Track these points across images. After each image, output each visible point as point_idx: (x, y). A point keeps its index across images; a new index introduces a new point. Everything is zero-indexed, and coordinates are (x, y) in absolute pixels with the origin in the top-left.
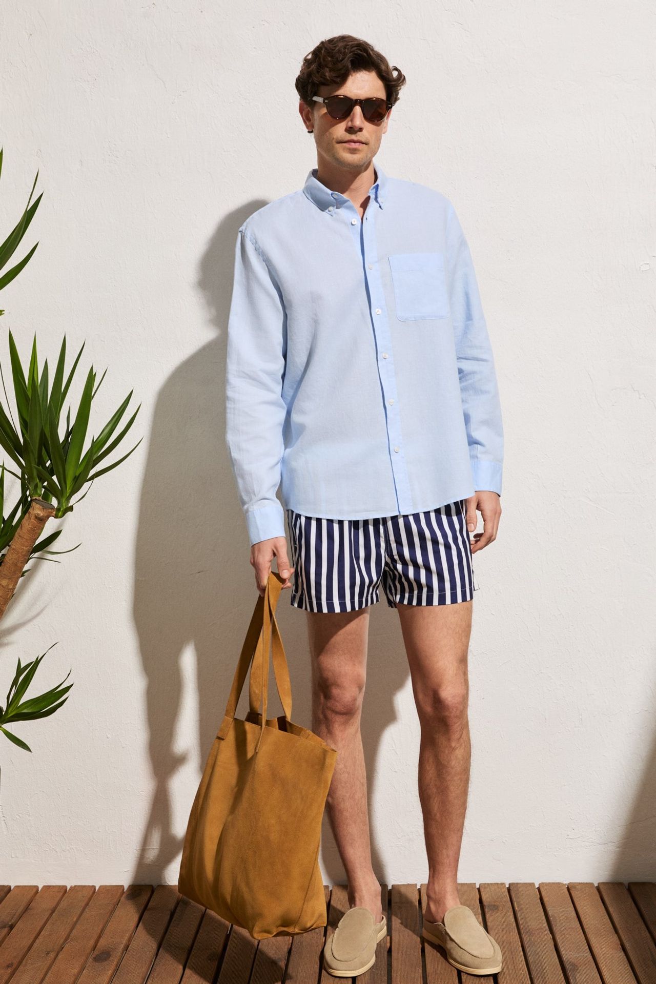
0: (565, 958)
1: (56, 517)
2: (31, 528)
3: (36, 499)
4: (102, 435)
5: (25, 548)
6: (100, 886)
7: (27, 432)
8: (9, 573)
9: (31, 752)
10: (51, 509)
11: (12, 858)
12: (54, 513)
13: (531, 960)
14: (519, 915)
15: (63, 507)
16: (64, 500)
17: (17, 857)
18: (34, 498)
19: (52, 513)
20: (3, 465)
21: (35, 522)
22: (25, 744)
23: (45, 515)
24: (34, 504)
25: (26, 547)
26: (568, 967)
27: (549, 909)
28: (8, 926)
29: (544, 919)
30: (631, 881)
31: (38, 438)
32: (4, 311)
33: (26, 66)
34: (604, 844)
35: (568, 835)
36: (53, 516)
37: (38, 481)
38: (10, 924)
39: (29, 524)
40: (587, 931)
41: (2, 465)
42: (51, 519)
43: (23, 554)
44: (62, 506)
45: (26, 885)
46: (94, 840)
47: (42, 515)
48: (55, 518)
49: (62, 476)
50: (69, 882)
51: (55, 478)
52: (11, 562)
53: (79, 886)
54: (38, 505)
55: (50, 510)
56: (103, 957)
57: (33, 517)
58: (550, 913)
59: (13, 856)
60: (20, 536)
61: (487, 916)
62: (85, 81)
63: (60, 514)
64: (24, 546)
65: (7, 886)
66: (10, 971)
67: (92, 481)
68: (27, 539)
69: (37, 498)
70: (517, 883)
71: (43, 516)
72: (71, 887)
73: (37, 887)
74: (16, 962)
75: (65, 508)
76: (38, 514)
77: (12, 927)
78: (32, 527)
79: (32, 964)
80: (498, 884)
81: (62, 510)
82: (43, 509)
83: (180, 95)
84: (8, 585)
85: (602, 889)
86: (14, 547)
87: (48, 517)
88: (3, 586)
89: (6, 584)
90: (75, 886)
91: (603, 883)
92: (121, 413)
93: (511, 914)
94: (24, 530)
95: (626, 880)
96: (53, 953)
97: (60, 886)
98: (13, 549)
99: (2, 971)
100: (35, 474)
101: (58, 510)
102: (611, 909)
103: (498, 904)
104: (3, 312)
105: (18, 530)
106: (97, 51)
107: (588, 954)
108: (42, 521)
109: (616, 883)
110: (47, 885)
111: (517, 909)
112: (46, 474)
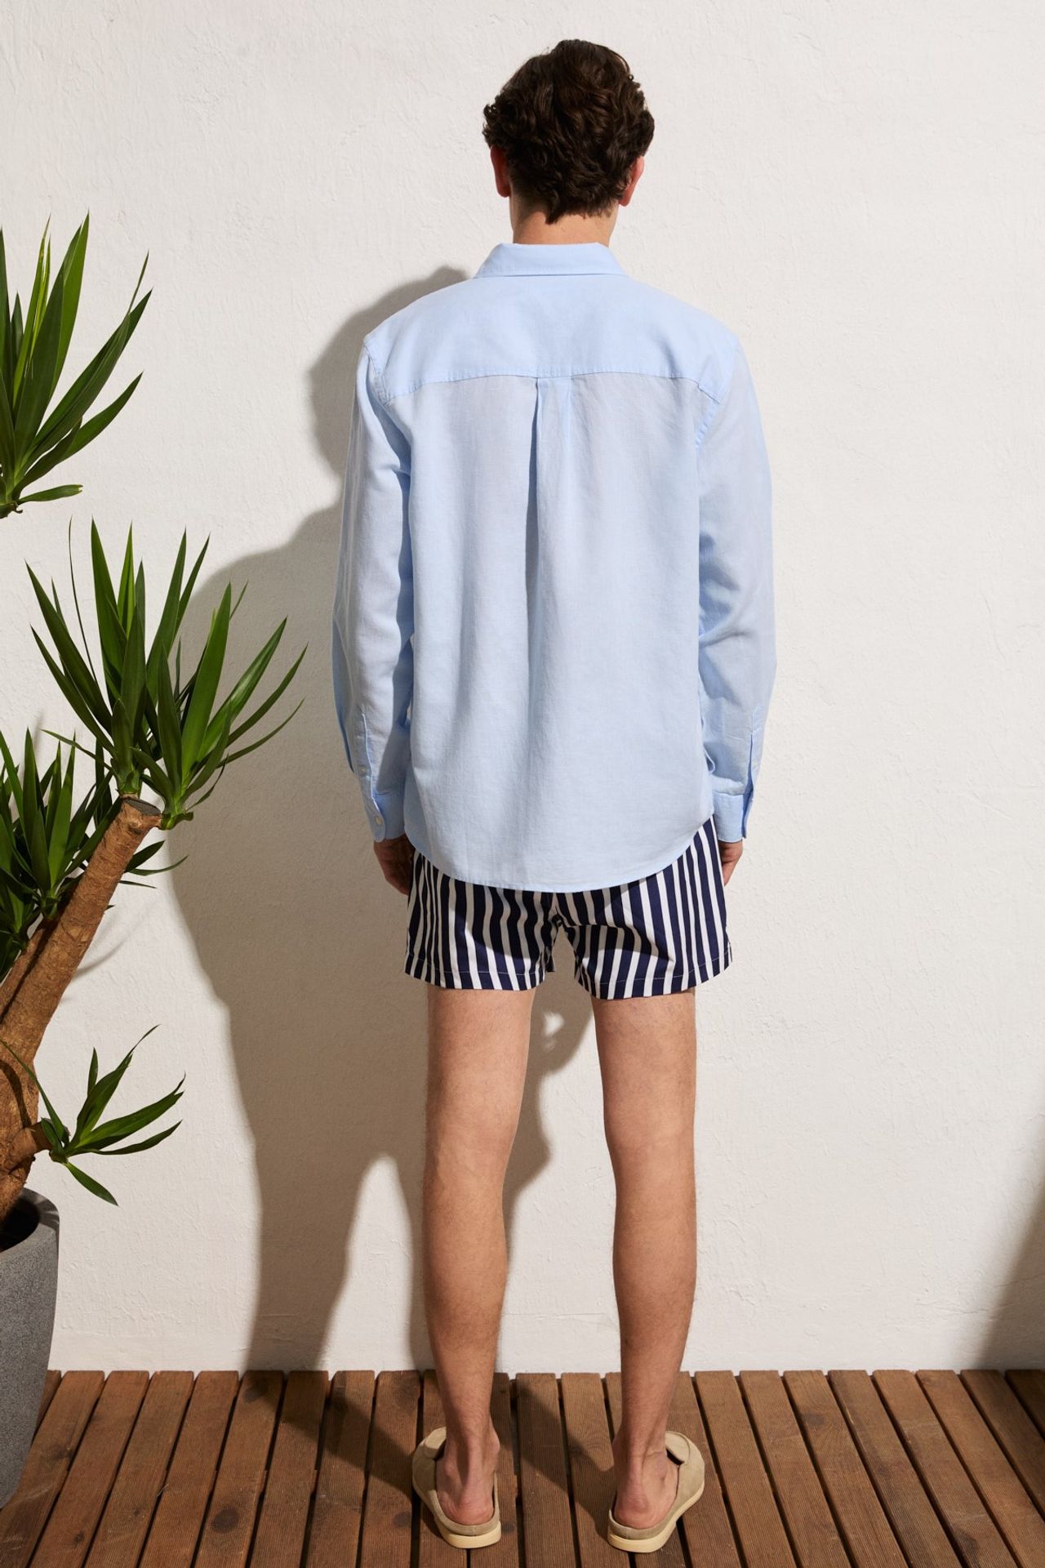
0: (952, 1521)
1: (162, 827)
2: (121, 845)
3: (129, 798)
4: (237, 692)
5: (110, 877)
6: (202, 1372)
7: (119, 691)
8: (83, 916)
9: (116, 1204)
10: (155, 815)
11: (63, 1328)
12: (160, 821)
13: (901, 1528)
14: (858, 1434)
15: (174, 812)
16: (176, 801)
17: (71, 1328)
18: (126, 796)
19: (156, 821)
20: (74, 739)
21: (128, 836)
22: (106, 1191)
23: (146, 824)
24: (126, 806)
25: (113, 875)
26: (961, 1542)
27: (902, 1422)
28: (66, 1454)
29: (899, 1442)
30: (1010, 1368)
31: (137, 701)
32: (82, 486)
33: (102, 72)
34: (972, 1312)
35: (918, 1300)
36: (157, 827)
37: (133, 768)
38: (69, 1449)
39: (117, 839)
40: (971, 1467)
41: (72, 740)
42: (155, 830)
43: (107, 886)
44: (173, 810)
45: (86, 1369)
46: (192, 1303)
47: (140, 824)
48: (160, 829)
49: (175, 764)
50: (153, 1366)
51: (160, 763)
52: (86, 900)
53: (169, 1372)
54: (135, 809)
55: (153, 817)
56: (228, 1520)
57: (124, 829)
58: (906, 1431)
59: (65, 1326)
60: (102, 858)
61: (812, 1436)
62: (199, 101)
63: (169, 823)
64: (108, 874)
65: (55, 1371)
66: (81, 1549)
67: (221, 768)
68: (114, 864)
69: (131, 796)
70: (841, 1371)
71: (142, 827)
72: (156, 1373)
73: (101, 1373)
74: (88, 1530)
75: (177, 813)
76: (134, 824)
77: (73, 1456)
78: (124, 844)
79: (114, 1535)
80: (811, 1372)
81: (172, 816)
82: (143, 815)
83: (355, 132)
84: (80, 936)
85: (969, 1379)
86: (92, 875)
87: (149, 828)
88: (72, 938)
89: (78, 934)
90: (162, 1372)
91: (969, 1371)
92: (266, 656)
93: (846, 1432)
94: (110, 849)
95: (1002, 1364)
96: (145, 1511)
97: (137, 1372)
98: (91, 878)
99: (69, 1551)
100: (129, 757)
101: (166, 816)
102: (996, 1425)
103: (822, 1412)
104: (80, 489)
105: (99, 849)
106: (220, 52)
107: (984, 1515)
108: (140, 834)
109: (987, 1371)
110: (117, 1370)
111: (852, 1422)
112: (148, 757)
